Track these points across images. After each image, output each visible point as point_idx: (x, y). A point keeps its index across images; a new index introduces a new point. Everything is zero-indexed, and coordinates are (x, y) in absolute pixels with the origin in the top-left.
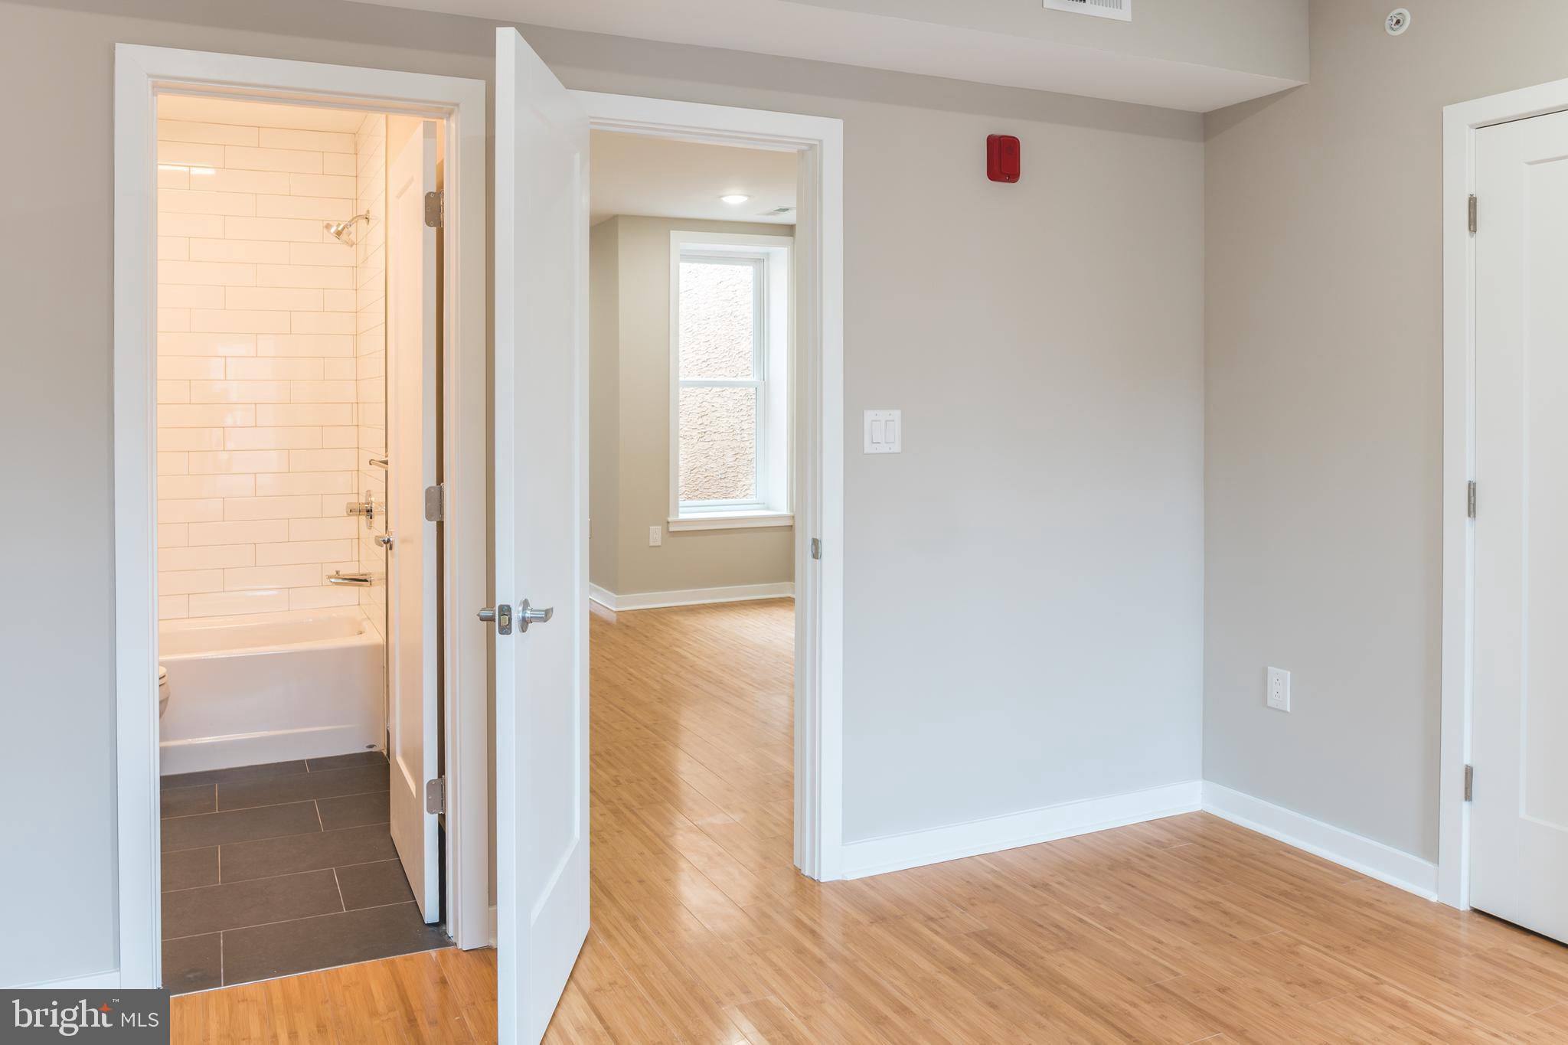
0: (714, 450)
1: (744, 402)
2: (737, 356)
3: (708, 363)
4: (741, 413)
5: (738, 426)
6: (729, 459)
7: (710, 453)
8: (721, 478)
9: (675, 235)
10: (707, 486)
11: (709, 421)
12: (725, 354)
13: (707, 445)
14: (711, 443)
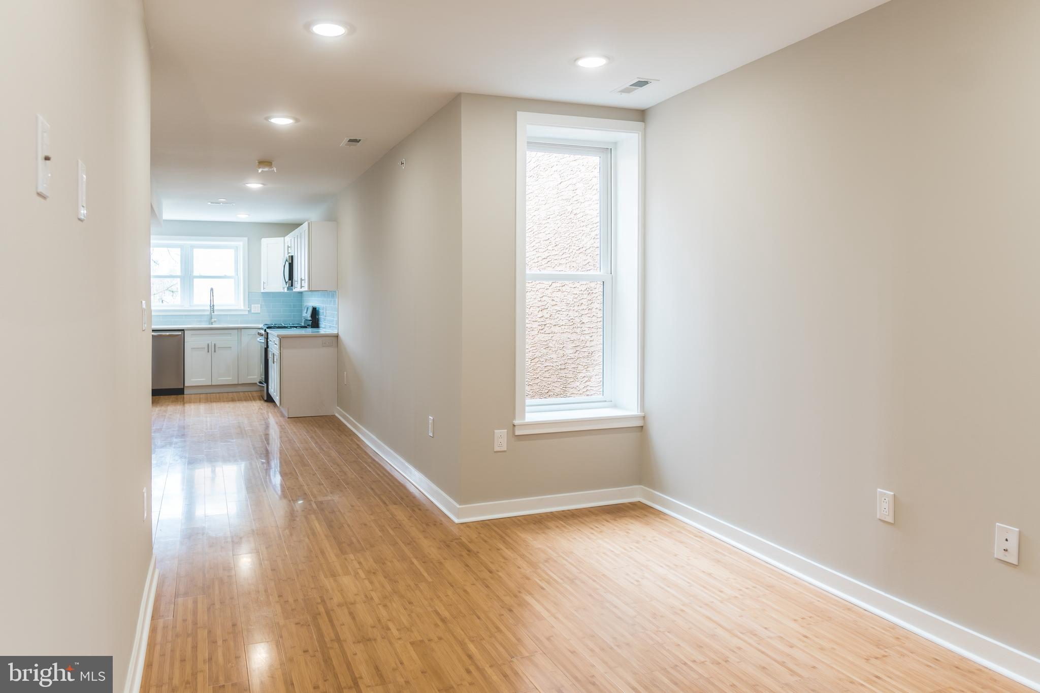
0: (554, 342)
1: (585, 296)
2: (577, 252)
3: (548, 260)
4: (581, 308)
5: (578, 320)
6: (569, 352)
7: (550, 345)
8: (561, 369)
9: (522, 117)
10: (547, 375)
11: (549, 315)
12: (565, 251)
13: (547, 337)
14: (551, 335)
